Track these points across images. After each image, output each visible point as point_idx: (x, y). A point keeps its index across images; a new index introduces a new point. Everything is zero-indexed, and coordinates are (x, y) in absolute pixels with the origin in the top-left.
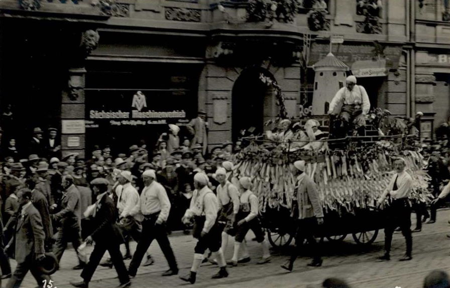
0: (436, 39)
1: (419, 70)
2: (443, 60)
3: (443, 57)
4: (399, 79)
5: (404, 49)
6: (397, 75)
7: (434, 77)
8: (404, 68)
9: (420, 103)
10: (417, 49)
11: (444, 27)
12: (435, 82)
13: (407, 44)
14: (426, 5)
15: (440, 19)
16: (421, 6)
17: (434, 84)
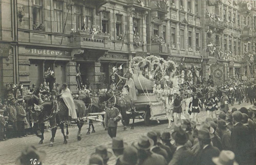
0: (30, 40)
1: (20, 57)
2: (34, 52)
3: (34, 50)
4: (9, 62)
5: (11, 45)
6: (8, 60)
7: (29, 61)
8: (12, 56)
9: (22, 76)
10: (19, 45)
11: (34, 33)
12: (30, 64)
13: (13, 42)
14: (24, 20)
15: (31, 29)
16: (21, 21)
17: (29, 65)
